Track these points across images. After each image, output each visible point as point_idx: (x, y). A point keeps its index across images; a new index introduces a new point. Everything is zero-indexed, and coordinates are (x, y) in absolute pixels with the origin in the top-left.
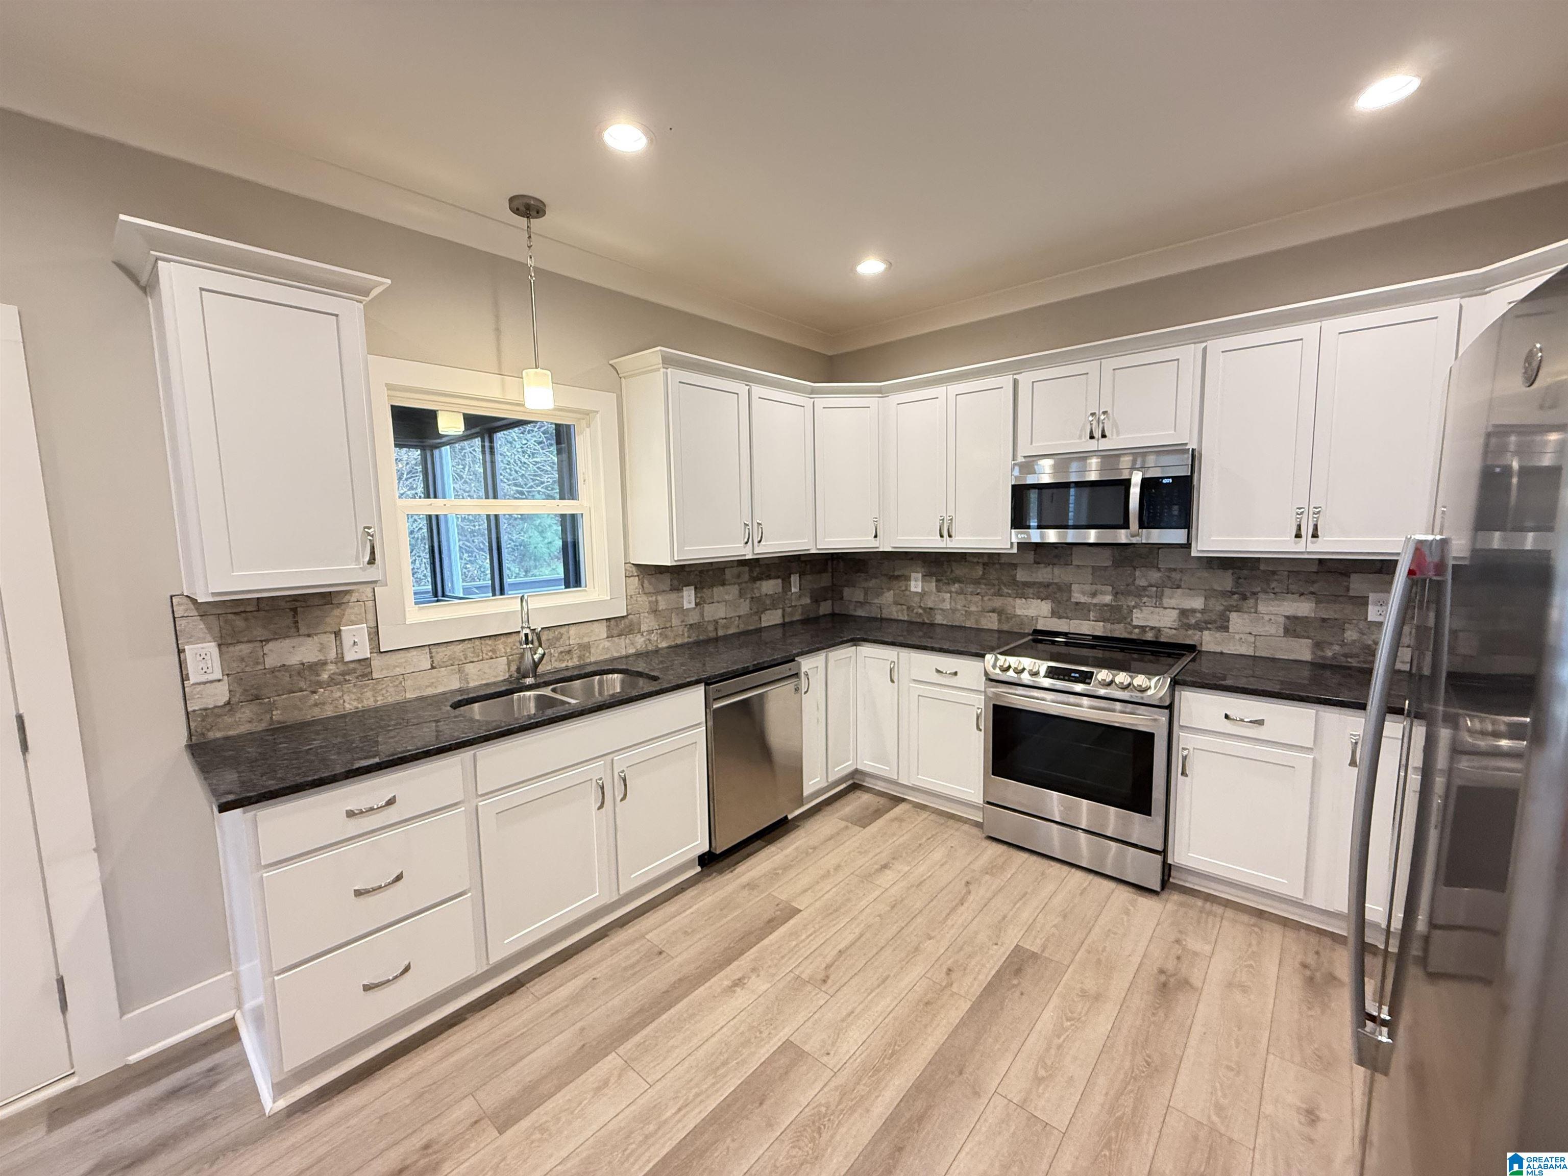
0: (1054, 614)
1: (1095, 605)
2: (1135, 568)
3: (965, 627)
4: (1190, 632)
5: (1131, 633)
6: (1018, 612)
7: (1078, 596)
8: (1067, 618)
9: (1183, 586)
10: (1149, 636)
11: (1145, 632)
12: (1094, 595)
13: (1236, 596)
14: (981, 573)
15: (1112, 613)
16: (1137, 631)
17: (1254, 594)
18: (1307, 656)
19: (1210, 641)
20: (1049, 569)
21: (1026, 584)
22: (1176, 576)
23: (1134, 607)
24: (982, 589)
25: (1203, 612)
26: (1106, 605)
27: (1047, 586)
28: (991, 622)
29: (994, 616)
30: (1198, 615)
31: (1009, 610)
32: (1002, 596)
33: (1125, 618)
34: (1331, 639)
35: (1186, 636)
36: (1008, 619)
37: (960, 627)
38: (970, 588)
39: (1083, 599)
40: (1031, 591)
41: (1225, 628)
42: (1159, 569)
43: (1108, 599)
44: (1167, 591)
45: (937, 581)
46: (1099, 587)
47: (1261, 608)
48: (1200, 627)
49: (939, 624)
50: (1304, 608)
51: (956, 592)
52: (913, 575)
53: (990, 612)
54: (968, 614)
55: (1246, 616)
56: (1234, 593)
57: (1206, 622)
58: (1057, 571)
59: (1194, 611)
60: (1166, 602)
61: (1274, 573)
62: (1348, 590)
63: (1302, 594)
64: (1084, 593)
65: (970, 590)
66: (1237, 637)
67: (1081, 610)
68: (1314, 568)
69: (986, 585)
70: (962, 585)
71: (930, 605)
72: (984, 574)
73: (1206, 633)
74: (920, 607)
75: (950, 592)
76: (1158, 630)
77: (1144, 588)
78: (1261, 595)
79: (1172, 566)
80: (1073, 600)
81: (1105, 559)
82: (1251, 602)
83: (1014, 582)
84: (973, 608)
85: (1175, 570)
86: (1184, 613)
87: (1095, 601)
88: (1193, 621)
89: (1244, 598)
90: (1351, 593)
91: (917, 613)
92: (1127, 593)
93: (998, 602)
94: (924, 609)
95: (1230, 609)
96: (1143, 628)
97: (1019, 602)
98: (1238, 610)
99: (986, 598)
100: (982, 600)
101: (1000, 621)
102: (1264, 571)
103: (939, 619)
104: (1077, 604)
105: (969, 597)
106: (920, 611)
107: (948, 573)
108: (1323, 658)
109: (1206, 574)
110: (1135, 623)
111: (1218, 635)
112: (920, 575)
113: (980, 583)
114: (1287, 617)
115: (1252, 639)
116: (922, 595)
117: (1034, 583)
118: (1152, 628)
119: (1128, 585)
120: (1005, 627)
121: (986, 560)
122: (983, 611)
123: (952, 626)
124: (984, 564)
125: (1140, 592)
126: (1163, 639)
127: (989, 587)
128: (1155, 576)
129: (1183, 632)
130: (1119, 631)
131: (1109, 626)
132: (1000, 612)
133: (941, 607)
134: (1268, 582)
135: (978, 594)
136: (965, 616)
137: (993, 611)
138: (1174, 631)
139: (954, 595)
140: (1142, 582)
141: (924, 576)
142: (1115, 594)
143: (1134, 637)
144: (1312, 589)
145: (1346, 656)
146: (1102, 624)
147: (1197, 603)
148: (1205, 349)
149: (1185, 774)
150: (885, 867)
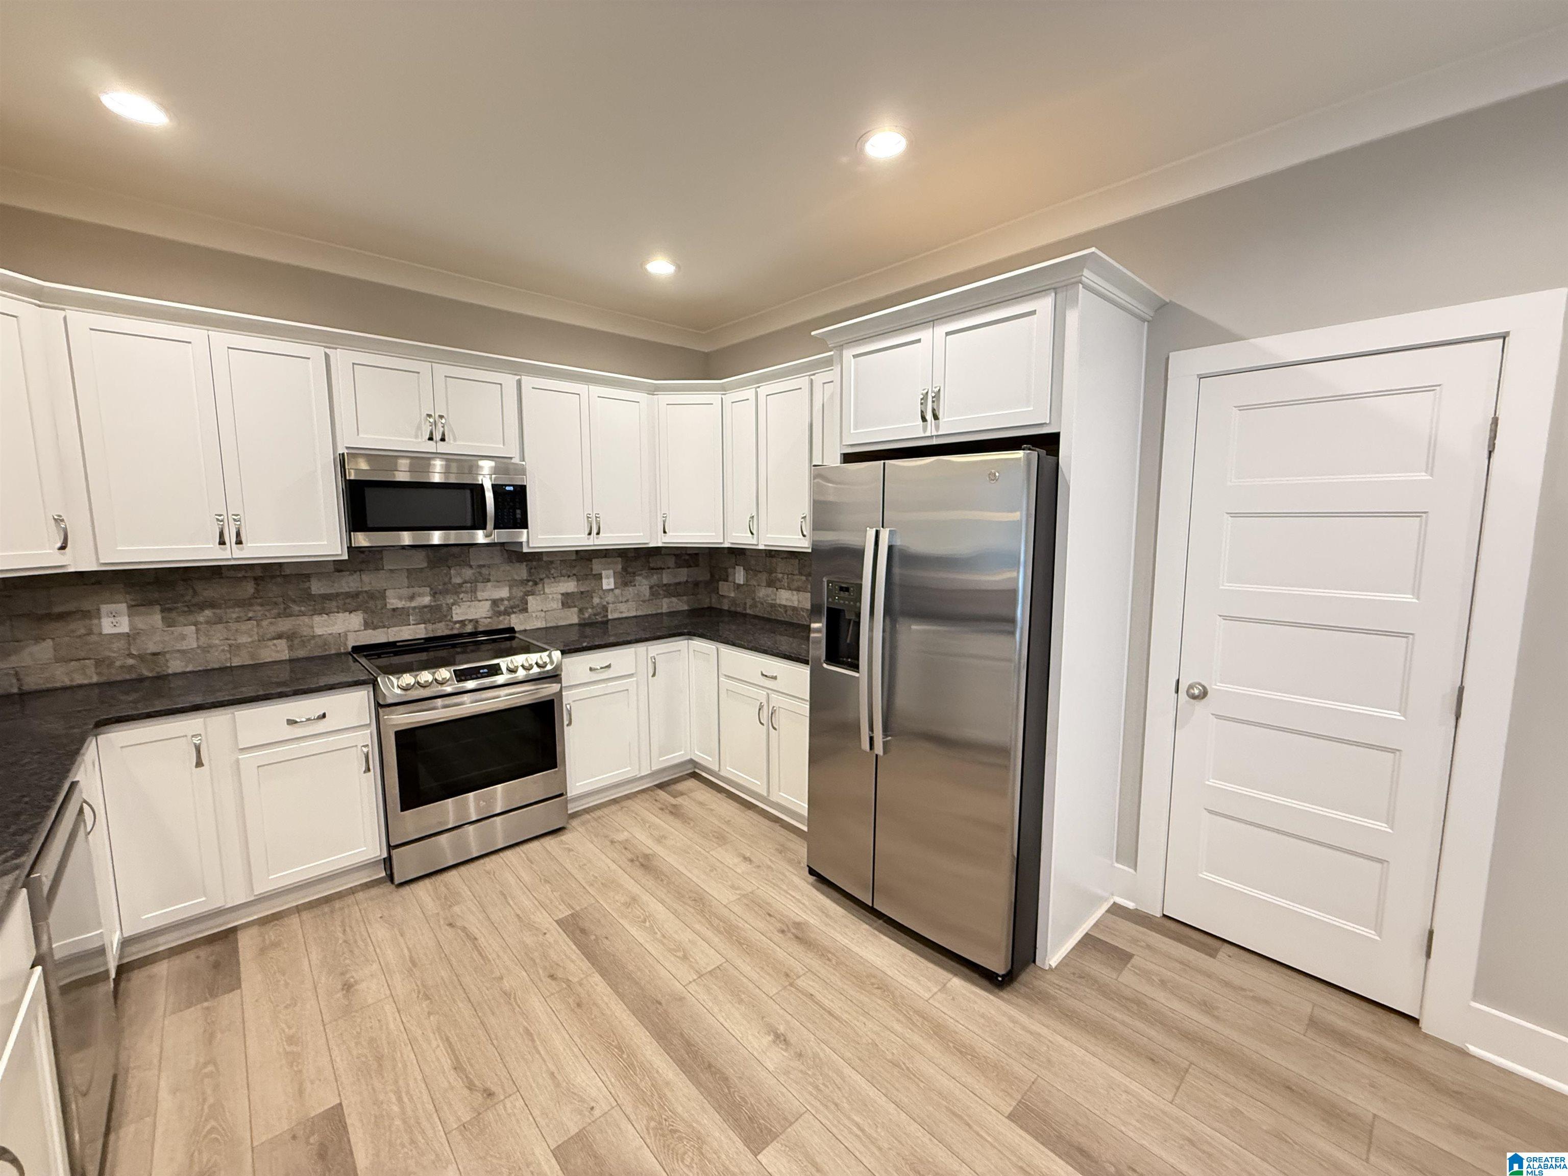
0: (367, 625)
1: (414, 608)
2: (450, 568)
3: (231, 667)
4: (501, 618)
5: (452, 629)
6: (319, 631)
7: (393, 602)
8: (384, 627)
9: (491, 578)
10: (469, 629)
11: (465, 625)
12: (412, 598)
13: (530, 583)
14: (252, 591)
15: (433, 613)
16: (457, 626)
17: (541, 580)
18: (575, 620)
19: (517, 622)
20: (356, 576)
21: (326, 597)
22: (484, 571)
23: (453, 604)
24: (257, 610)
25: (509, 599)
26: (425, 607)
27: (356, 595)
28: (279, 651)
29: (282, 644)
30: (506, 602)
31: (306, 631)
32: (291, 616)
33: (445, 616)
34: (587, 605)
35: (500, 622)
36: (303, 644)
37: (223, 670)
38: (235, 613)
39: (400, 604)
40: (334, 603)
41: (525, 610)
42: (471, 567)
43: (427, 600)
44: (480, 585)
45: (162, 611)
46: (416, 589)
47: (547, 590)
48: (507, 613)
49: (175, 674)
50: (570, 586)
51: (207, 622)
52: (105, 608)
53: (274, 639)
54: (235, 648)
55: (538, 598)
56: (528, 581)
57: (512, 607)
58: (366, 578)
59: (502, 600)
60: (480, 595)
61: (552, 562)
62: (592, 569)
63: (569, 576)
64: (400, 598)
65: (234, 616)
66: (534, 615)
67: (399, 616)
68: (574, 557)
69: (262, 605)
70: (218, 611)
71: (152, 648)
72: (257, 591)
73: (513, 616)
74: (130, 655)
75: (195, 624)
76: (476, 622)
77: (460, 585)
78: (546, 580)
79: (481, 563)
80: (389, 606)
81: (420, 561)
82: (540, 586)
83: (308, 597)
84: (243, 639)
85: (484, 566)
86: (495, 603)
87: (413, 604)
88: (502, 608)
89: (536, 584)
90: (594, 572)
91: (122, 667)
92: (446, 592)
93: (285, 625)
94: (141, 658)
95: (528, 594)
96: (463, 623)
97: (317, 619)
98: (532, 593)
99: (265, 623)
100: (258, 625)
101: (291, 648)
102: (545, 562)
103: (176, 666)
104: (394, 610)
105: (233, 626)
106: (131, 662)
107: (188, 598)
108: (584, 619)
109: (508, 568)
110: (455, 618)
111: (521, 616)
112: (123, 607)
113: (251, 605)
114: (562, 594)
115: (543, 614)
116: (129, 638)
117: (338, 595)
118: (471, 621)
119: (445, 584)
120: (301, 653)
121: (259, 573)
122: (262, 639)
123: (207, 671)
124: (255, 579)
125: (457, 590)
126: (481, 629)
127: (268, 607)
128: (468, 573)
129: (495, 618)
130: (441, 630)
131: (430, 627)
132: (290, 637)
133: (178, 647)
134: (549, 570)
135: (250, 619)
136: (230, 652)
137: (279, 637)
138: (489, 620)
139: (203, 627)
140: (457, 580)
141: (130, 607)
142: (434, 594)
143: (455, 632)
144: (574, 572)
145: (595, 615)
146: (423, 626)
147: (504, 593)
148: (519, 383)
149: (570, 724)
150: (348, 987)
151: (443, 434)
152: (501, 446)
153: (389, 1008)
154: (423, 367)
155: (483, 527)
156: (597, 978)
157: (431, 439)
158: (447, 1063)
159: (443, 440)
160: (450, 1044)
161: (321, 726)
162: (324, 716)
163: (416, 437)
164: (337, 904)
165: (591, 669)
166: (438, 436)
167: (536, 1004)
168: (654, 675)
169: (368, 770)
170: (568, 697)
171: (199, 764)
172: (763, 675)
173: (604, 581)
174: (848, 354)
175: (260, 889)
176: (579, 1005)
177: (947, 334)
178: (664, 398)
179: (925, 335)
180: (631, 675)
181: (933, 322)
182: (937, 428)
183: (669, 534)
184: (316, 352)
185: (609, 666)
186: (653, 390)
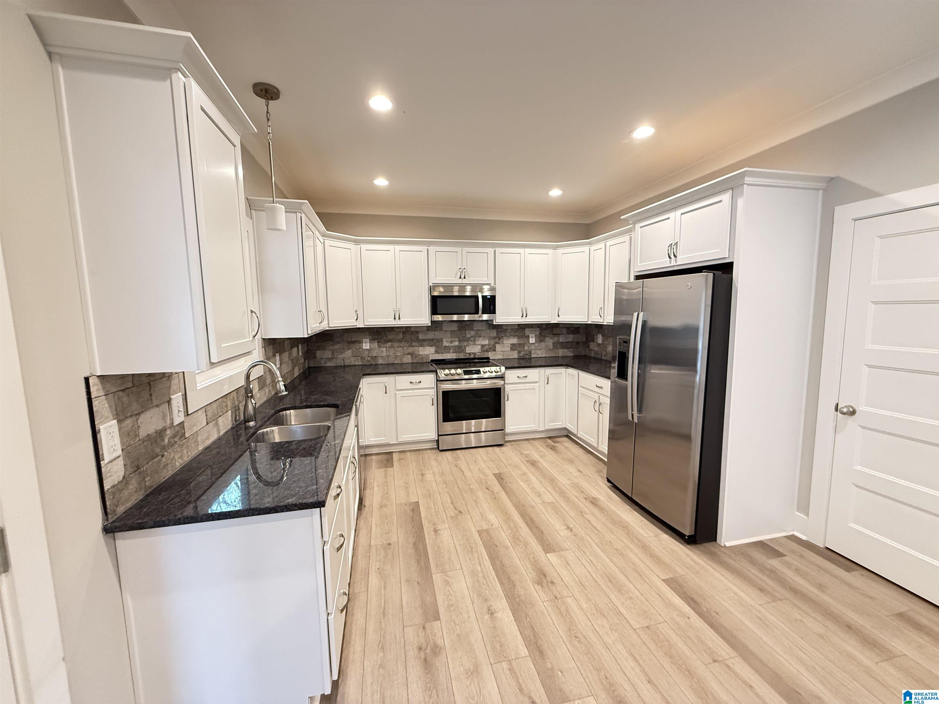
0: (437, 352)
1: (452, 346)
2: (466, 330)
3: (395, 364)
4: (485, 353)
5: (465, 356)
6: (421, 353)
7: (445, 344)
8: (442, 353)
9: (482, 336)
10: (472, 356)
11: (470, 355)
12: (452, 342)
13: (497, 338)
14: (402, 336)
15: (459, 349)
16: (468, 355)
17: (502, 337)
18: (516, 356)
19: (491, 355)
20: (433, 332)
21: (424, 340)
22: (479, 332)
23: (466, 346)
24: (403, 344)
25: (488, 345)
26: (456, 346)
27: (433, 340)
28: (408, 359)
29: (409, 356)
30: (487, 346)
31: (416, 353)
32: (412, 346)
33: (463, 351)
34: (522, 350)
35: (484, 355)
36: (416, 357)
37: (393, 364)
38: (396, 344)
39: (447, 344)
40: (426, 343)
41: (495, 350)
42: (474, 330)
43: (457, 343)
44: (477, 338)
45: (378, 342)
46: (454, 339)
47: (504, 342)
48: (487, 351)
49: (380, 364)
50: (515, 341)
51: (389, 347)
52: (364, 340)
53: (407, 354)
54: (396, 357)
55: (500, 345)
56: (496, 337)
57: (490, 349)
58: (436, 333)
59: (485, 345)
60: (477, 343)
61: (507, 329)
62: (525, 334)
63: (514, 336)
64: (448, 342)
65: (396, 345)
66: (498, 353)
67: (447, 349)
68: (517, 327)
69: (404, 342)
70: (392, 343)
71: (375, 355)
72: (403, 337)
73: (490, 352)
74: (369, 356)
75: (386, 347)
76: (475, 354)
77: (469, 338)
78: (504, 337)
79: (478, 329)
80: (444, 345)
81: (455, 327)
82: (501, 340)
83: (418, 340)
84: (399, 354)
85: (479, 330)
86: (483, 346)
87: (452, 345)
88: (485, 349)
89: (499, 339)
90: (526, 335)
91: (367, 360)
92: (464, 340)
93: (411, 350)
94: (372, 357)
95: (496, 343)
96: (470, 354)
97: (421, 348)
98: (498, 343)
99: (405, 348)
100: (403, 349)
101: (412, 358)
102: (504, 329)
103: (380, 361)
104: (445, 347)
105: (396, 349)
106: (369, 359)
107: (384, 338)
108: (520, 356)
109: (488, 331)
110: (467, 352)
111: (493, 353)
112: (368, 340)
113: (402, 342)
114: (511, 344)
115: (502, 353)
116: (369, 350)
117: (427, 339)
118: (473, 353)
119: (463, 337)
120: (415, 361)
121: (404, 330)
122: (404, 354)
123: (388, 363)
124: (403, 332)
125: (468, 340)
126: (476, 357)
127: (406, 343)
128: (473, 333)
129: (482, 353)
130: (462, 356)
131: (458, 354)
132: (412, 354)
133: (381, 355)
134: (505, 333)
135: (401, 347)
136: (395, 358)
137: (409, 354)
138: (480, 354)
139: (388, 348)
140: (468, 336)
141: (370, 340)
142: (460, 341)
143: (467, 357)
144: (517, 334)
145: (525, 355)
146: (455, 354)
147: (486, 342)
148: (495, 251)
149: (508, 400)
150: (423, 475)
151: (465, 276)
152: (487, 279)
153: (434, 484)
154: (458, 249)
155: (477, 313)
156: (503, 493)
157: (460, 278)
158: (449, 501)
159: (465, 278)
160: (451, 497)
161: (420, 386)
162: (420, 382)
163: (455, 278)
164: (421, 452)
165: (518, 377)
166: (463, 277)
167: (480, 494)
168: (548, 383)
169: (433, 405)
170: (508, 388)
171: (386, 393)
172: (597, 386)
173: (531, 339)
174: (638, 226)
175: (401, 440)
176: (495, 499)
177: (682, 214)
178: (561, 251)
179: (672, 215)
180: (537, 382)
181: (675, 209)
182: (676, 262)
183: (561, 317)
184: (424, 248)
185: (526, 377)
186: (556, 248)
